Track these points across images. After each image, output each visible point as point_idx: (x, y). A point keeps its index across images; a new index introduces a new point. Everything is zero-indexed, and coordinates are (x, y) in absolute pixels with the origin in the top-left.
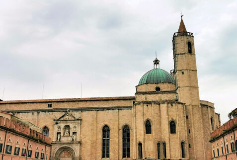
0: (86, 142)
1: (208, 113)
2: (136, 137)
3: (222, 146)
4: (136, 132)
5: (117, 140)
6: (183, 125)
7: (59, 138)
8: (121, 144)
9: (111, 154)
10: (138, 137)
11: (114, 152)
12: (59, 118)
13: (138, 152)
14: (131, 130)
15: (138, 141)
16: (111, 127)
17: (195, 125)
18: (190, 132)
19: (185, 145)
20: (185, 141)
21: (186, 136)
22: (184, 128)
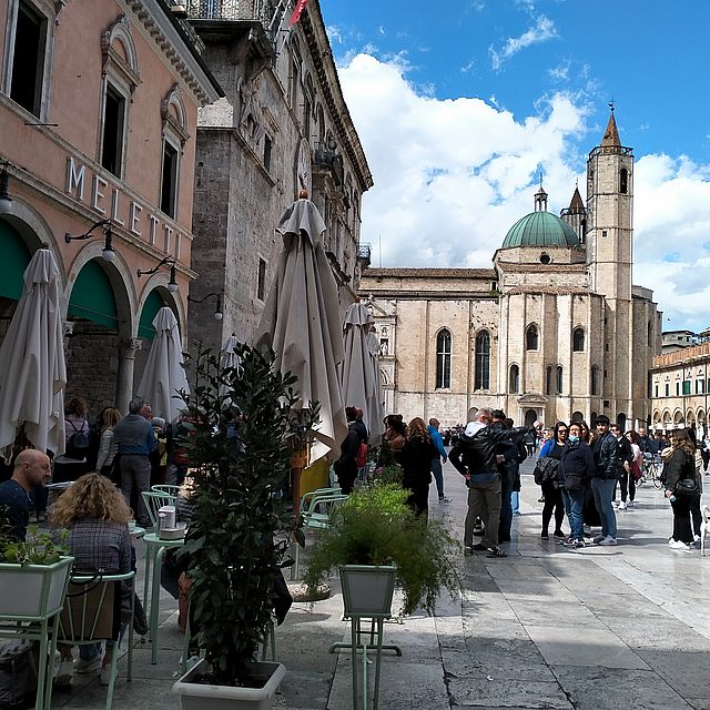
0: (406, 359)
1: (644, 314)
2: (507, 354)
4: (508, 346)
5: (466, 358)
6: (598, 336)
8: (473, 365)
9: (454, 381)
10: (510, 354)
11: (460, 378)
13: (509, 381)
15: (510, 362)
16: (454, 331)
17: (619, 336)
18: (609, 348)
19: (599, 372)
20: (599, 365)
21: (601, 356)
22: (599, 341)
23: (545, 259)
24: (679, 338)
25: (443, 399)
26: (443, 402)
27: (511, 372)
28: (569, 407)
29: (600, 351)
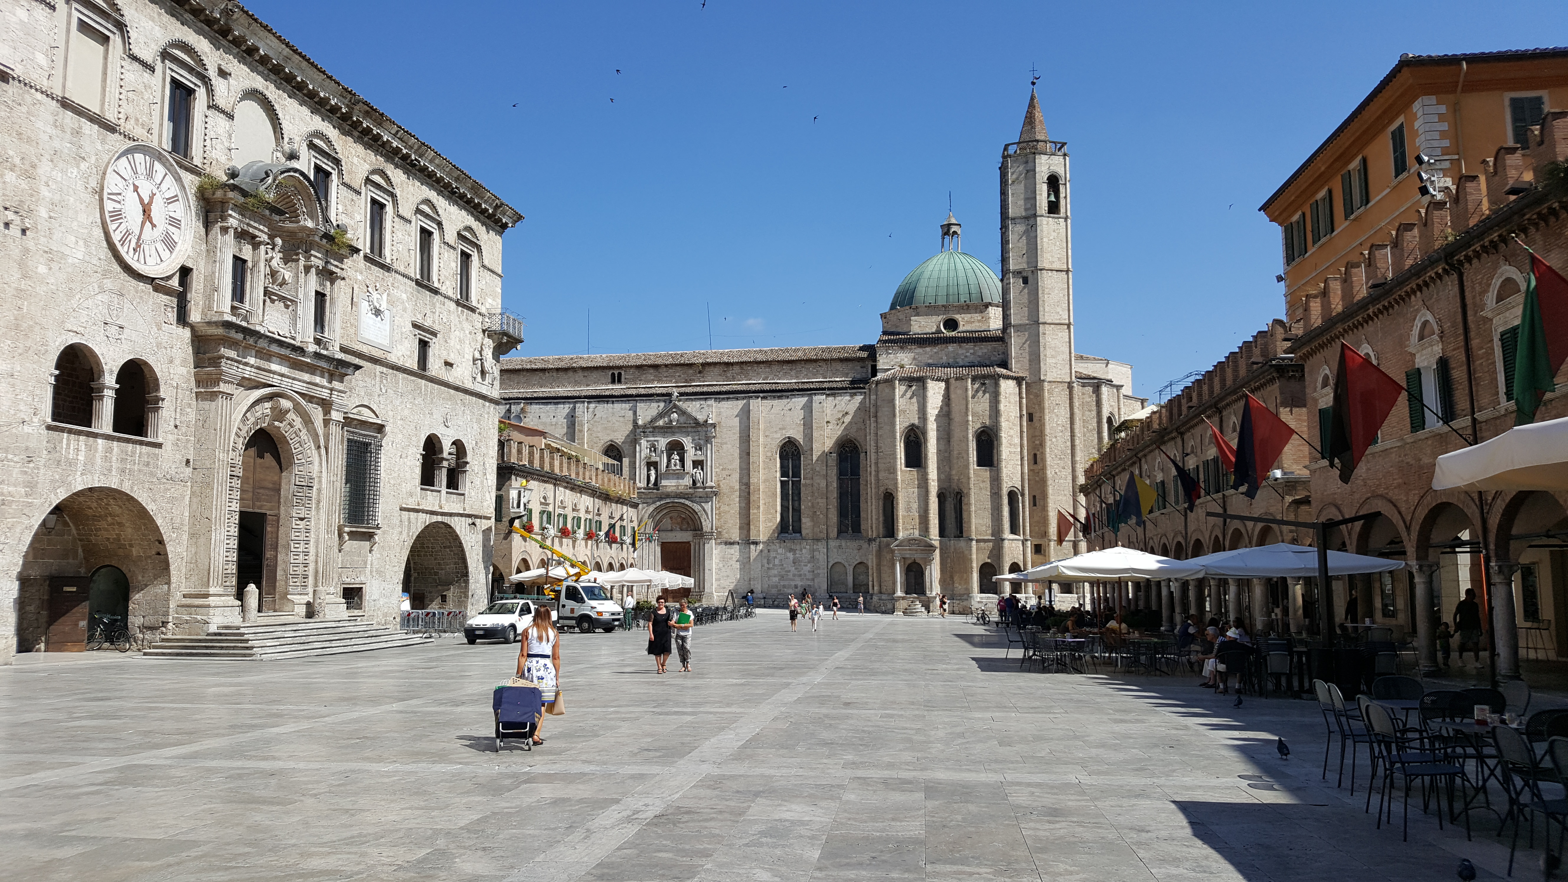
0: (733, 490)
1: (1099, 403)
2: (877, 476)
4: (877, 463)
5: (823, 484)
6: (1016, 441)
7: (653, 478)
8: (834, 495)
9: (806, 522)
10: (882, 475)
11: (813, 516)
12: (649, 419)
13: (881, 519)
14: (862, 455)
15: (882, 489)
17: (1054, 440)
18: (1038, 460)
19: (1020, 498)
20: (1020, 488)
21: (1022, 473)
22: (1019, 450)
23: (951, 324)
25: (791, 550)
26: (790, 555)
27: (884, 504)
28: (974, 556)
29: (1022, 465)
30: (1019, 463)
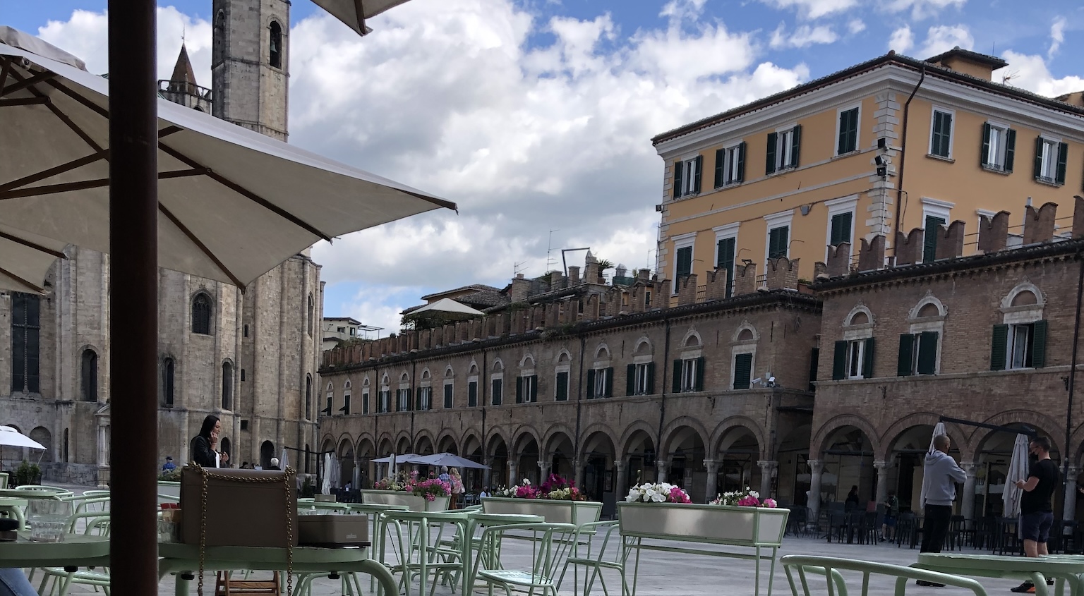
1: (303, 281)
2: (76, 328)
3: (366, 391)
4: (76, 315)
6: (233, 310)
10: (81, 329)
13: (79, 379)
15: (81, 345)
17: (265, 314)
18: (250, 333)
19: (233, 371)
20: (233, 360)
21: (236, 345)
22: (234, 320)
24: (339, 329)
27: (83, 363)
28: (185, 429)
29: (236, 336)
30: (234, 334)
